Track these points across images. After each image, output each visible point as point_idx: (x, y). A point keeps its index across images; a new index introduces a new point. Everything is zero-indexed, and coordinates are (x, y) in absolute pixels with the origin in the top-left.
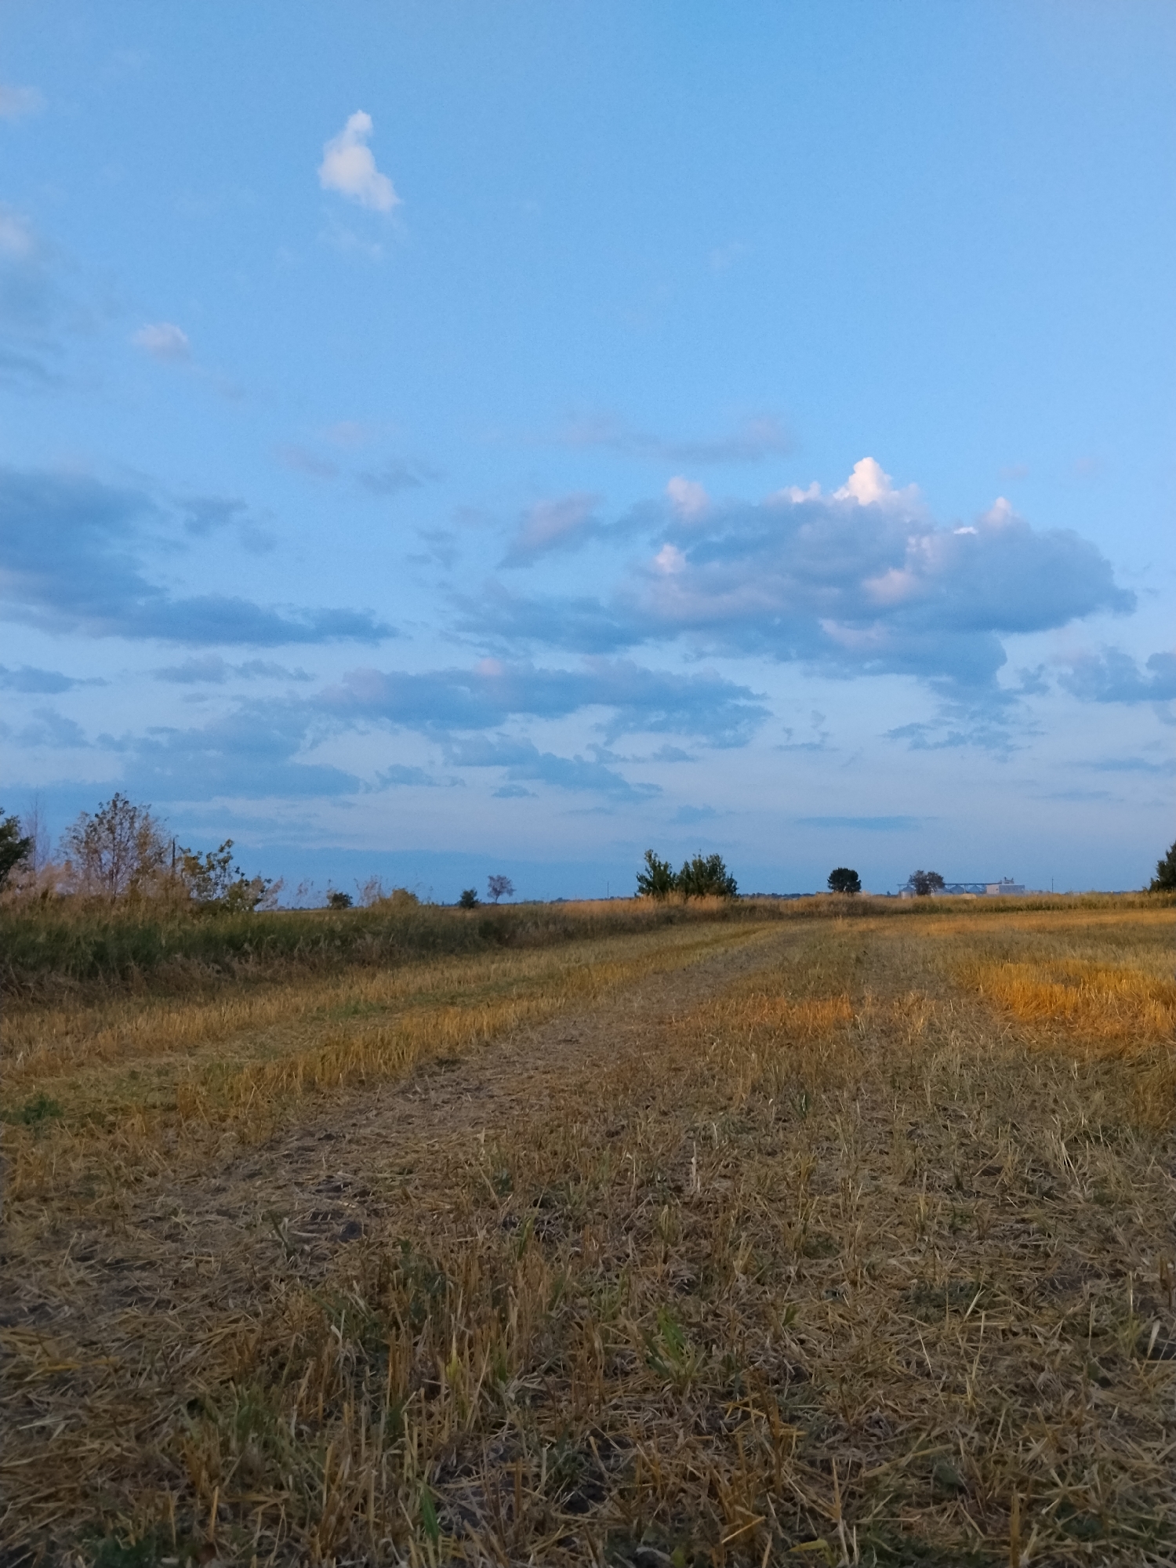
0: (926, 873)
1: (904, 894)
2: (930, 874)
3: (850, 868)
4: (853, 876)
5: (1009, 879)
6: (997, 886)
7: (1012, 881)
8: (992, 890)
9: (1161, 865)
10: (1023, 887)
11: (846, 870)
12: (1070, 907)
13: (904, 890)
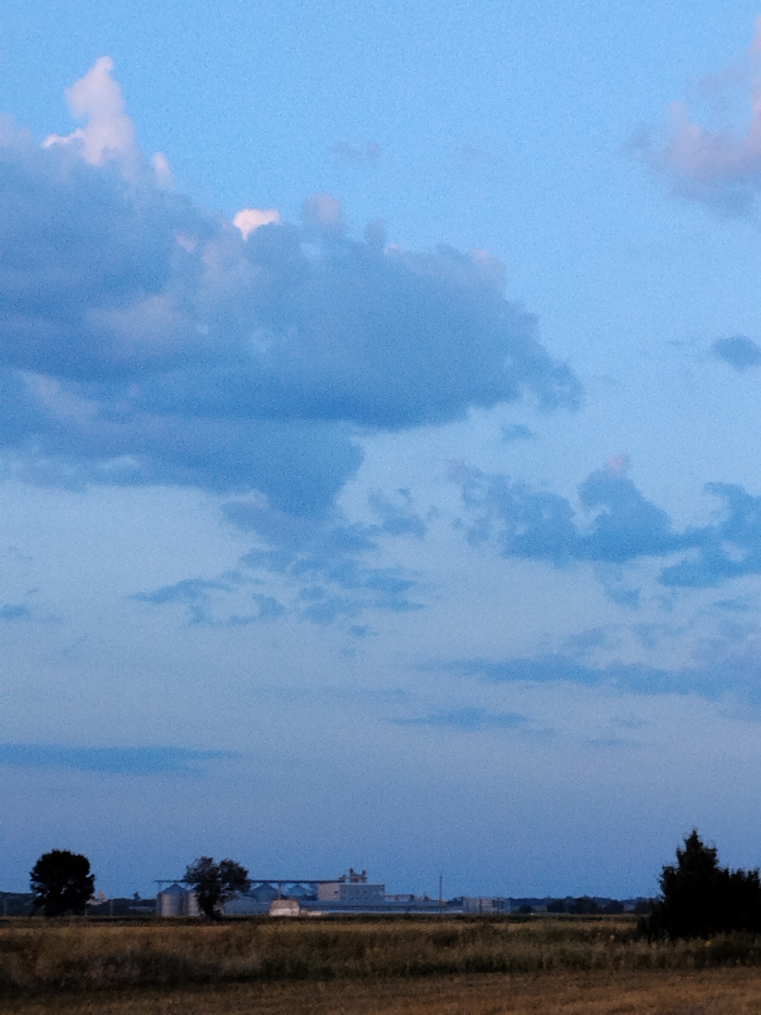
0: (217, 862)
1: (166, 899)
2: (223, 864)
3: (76, 851)
4: (81, 864)
5: (358, 871)
6: (337, 887)
7: (363, 877)
8: (327, 894)
9: (668, 873)
10: (382, 888)
11: (67, 854)
12: (540, 965)
13: (166, 891)
